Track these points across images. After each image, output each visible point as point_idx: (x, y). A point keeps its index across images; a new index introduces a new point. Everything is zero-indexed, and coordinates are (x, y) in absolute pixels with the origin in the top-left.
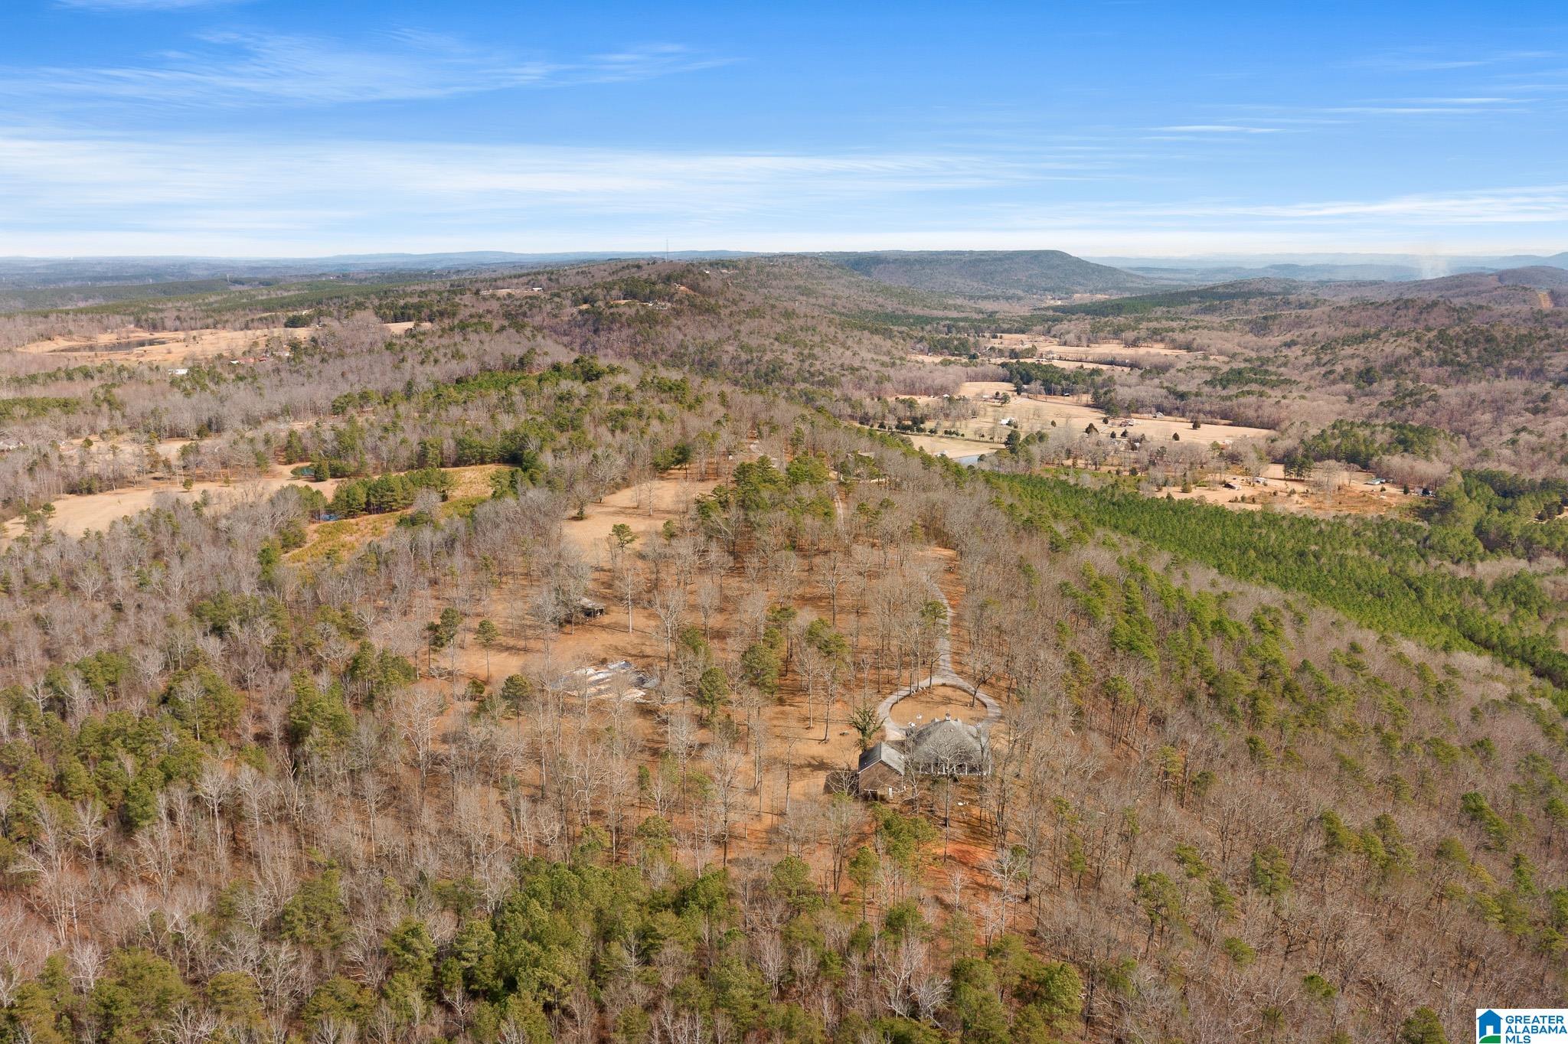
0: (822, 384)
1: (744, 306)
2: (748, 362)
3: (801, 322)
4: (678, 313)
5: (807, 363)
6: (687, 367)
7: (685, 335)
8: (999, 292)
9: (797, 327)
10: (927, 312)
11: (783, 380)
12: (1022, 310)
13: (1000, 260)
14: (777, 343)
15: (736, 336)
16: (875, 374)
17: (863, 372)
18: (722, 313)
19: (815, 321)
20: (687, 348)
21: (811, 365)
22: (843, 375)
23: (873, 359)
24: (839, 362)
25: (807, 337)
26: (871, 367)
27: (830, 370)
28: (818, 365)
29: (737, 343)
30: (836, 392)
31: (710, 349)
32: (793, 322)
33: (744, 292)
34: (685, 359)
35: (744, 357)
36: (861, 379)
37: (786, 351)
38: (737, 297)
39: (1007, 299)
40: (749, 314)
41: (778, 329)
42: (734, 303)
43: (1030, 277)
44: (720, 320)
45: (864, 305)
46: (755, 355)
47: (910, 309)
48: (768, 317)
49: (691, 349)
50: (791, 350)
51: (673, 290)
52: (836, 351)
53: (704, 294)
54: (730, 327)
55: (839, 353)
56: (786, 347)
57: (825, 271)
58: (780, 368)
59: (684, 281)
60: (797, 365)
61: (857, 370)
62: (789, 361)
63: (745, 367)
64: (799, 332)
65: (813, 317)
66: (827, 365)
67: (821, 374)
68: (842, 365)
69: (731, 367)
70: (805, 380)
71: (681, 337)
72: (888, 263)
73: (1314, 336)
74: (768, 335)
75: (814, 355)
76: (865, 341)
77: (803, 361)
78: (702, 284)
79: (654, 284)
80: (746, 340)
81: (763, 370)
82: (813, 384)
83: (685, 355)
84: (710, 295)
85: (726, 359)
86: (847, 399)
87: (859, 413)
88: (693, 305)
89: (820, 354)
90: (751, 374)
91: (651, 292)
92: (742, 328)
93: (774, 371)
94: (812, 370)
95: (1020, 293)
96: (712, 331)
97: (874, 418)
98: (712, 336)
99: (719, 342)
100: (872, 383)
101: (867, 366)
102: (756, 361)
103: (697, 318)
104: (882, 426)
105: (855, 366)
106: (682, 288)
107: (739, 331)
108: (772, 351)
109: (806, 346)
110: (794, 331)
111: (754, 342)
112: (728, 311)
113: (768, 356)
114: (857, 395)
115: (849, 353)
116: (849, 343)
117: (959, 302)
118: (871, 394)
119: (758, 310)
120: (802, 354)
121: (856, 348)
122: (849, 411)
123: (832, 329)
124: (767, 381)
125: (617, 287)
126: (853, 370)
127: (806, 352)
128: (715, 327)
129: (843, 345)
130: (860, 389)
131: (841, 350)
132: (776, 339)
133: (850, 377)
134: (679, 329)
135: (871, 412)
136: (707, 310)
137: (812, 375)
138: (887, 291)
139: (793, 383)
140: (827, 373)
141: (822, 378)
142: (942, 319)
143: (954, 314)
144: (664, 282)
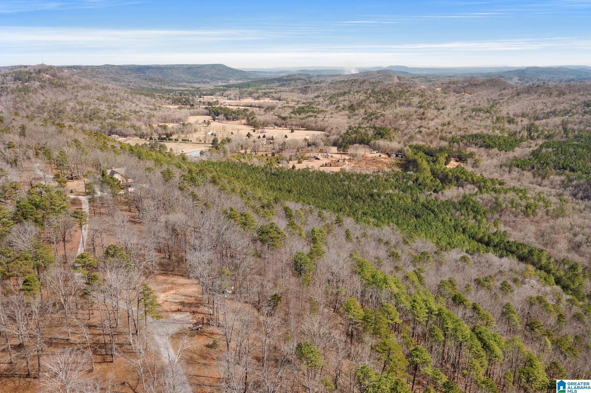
0: (119, 119)
1: (81, 84)
2: (80, 110)
3: (111, 91)
4: (42, 87)
5: (112, 110)
6: (46, 113)
7: (46, 98)
8: (200, 80)
9: (109, 94)
10: (171, 88)
11: (99, 118)
12: (210, 86)
13: (199, 67)
14: (97, 101)
15: (75, 98)
16: (147, 114)
17: (141, 113)
18: (68, 87)
19: (118, 91)
20: (46, 104)
21: (114, 111)
22: (131, 115)
23: (146, 107)
24: (129, 109)
25: (113, 98)
26: (145, 111)
27: (124, 113)
28: (118, 111)
29: (75, 101)
30: (128, 123)
31: (60, 104)
32: (107, 91)
33: (81, 78)
34: (45, 109)
35: (78, 107)
36: (140, 116)
37: (102, 105)
38: (77, 80)
39: (204, 83)
40: (83, 88)
41: (99, 94)
42: (76, 83)
43: (212, 74)
44: (66, 90)
45: (142, 85)
46: (84, 107)
47: (163, 87)
48: (94, 89)
49: (49, 104)
50: (104, 104)
51: (41, 77)
52: (127, 104)
53: (59, 78)
54: (72, 94)
55: (129, 105)
56: (102, 102)
57: (124, 71)
58: (97, 112)
59: (48, 72)
60: (107, 111)
61: (138, 112)
62: (103, 109)
63: (79, 113)
64: (109, 96)
65: (117, 89)
66: (123, 110)
67: (119, 114)
68: (130, 110)
69: (71, 113)
70: (111, 118)
71: (43, 98)
72: (153, 68)
73: (326, 93)
74: (93, 98)
75: (116, 106)
76: (142, 100)
77: (110, 109)
78: (58, 74)
79: (31, 73)
80: (80, 99)
81: (88, 113)
82: (115, 120)
83: (45, 107)
84: (62, 79)
85: (68, 109)
86: (133, 126)
87: (139, 133)
88: (51, 83)
89: (120, 106)
90: (82, 116)
91: (29, 78)
92: (79, 94)
93: (94, 114)
94: (115, 113)
95: (208, 80)
96: (62, 96)
97: (147, 135)
98: (62, 98)
99: (66, 100)
100: (146, 118)
101: (143, 110)
102: (85, 110)
103: (54, 89)
104: (151, 139)
105: (137, 110)
106: (47, 76)
107: (77, 96)
108: (94, 104)
109: (112, 102)
110: (107, 95)
111: (85, 100)
112: (71, 87)
113: (92, 107)
114: (138, 124)
115: (134, 105)
116: (134, 100)
117: (184, 84)
118: (146, 123)
119: (88, 86)
120: (110, 106)
121: (138, 102)
122: (134, 132)
123: (126, 94)
124: (91, 119)
125: (10, 75)
126: (135, 112)
127: (112, 105)
128: (63, 93)
129: (131, 101)
130: (140, 121)
131: (130, 103)
132: (97, 99)
133: (134, 115)
134: (43, 94)
135: (145, 132)
136: (60, 86)
137: (115, 115)
138: (153, 80)
139: (105, 119)
140: (123, 114)
141: (120, 116)
142: (177, 90)
143: (183, 89)
144: (37, 73)
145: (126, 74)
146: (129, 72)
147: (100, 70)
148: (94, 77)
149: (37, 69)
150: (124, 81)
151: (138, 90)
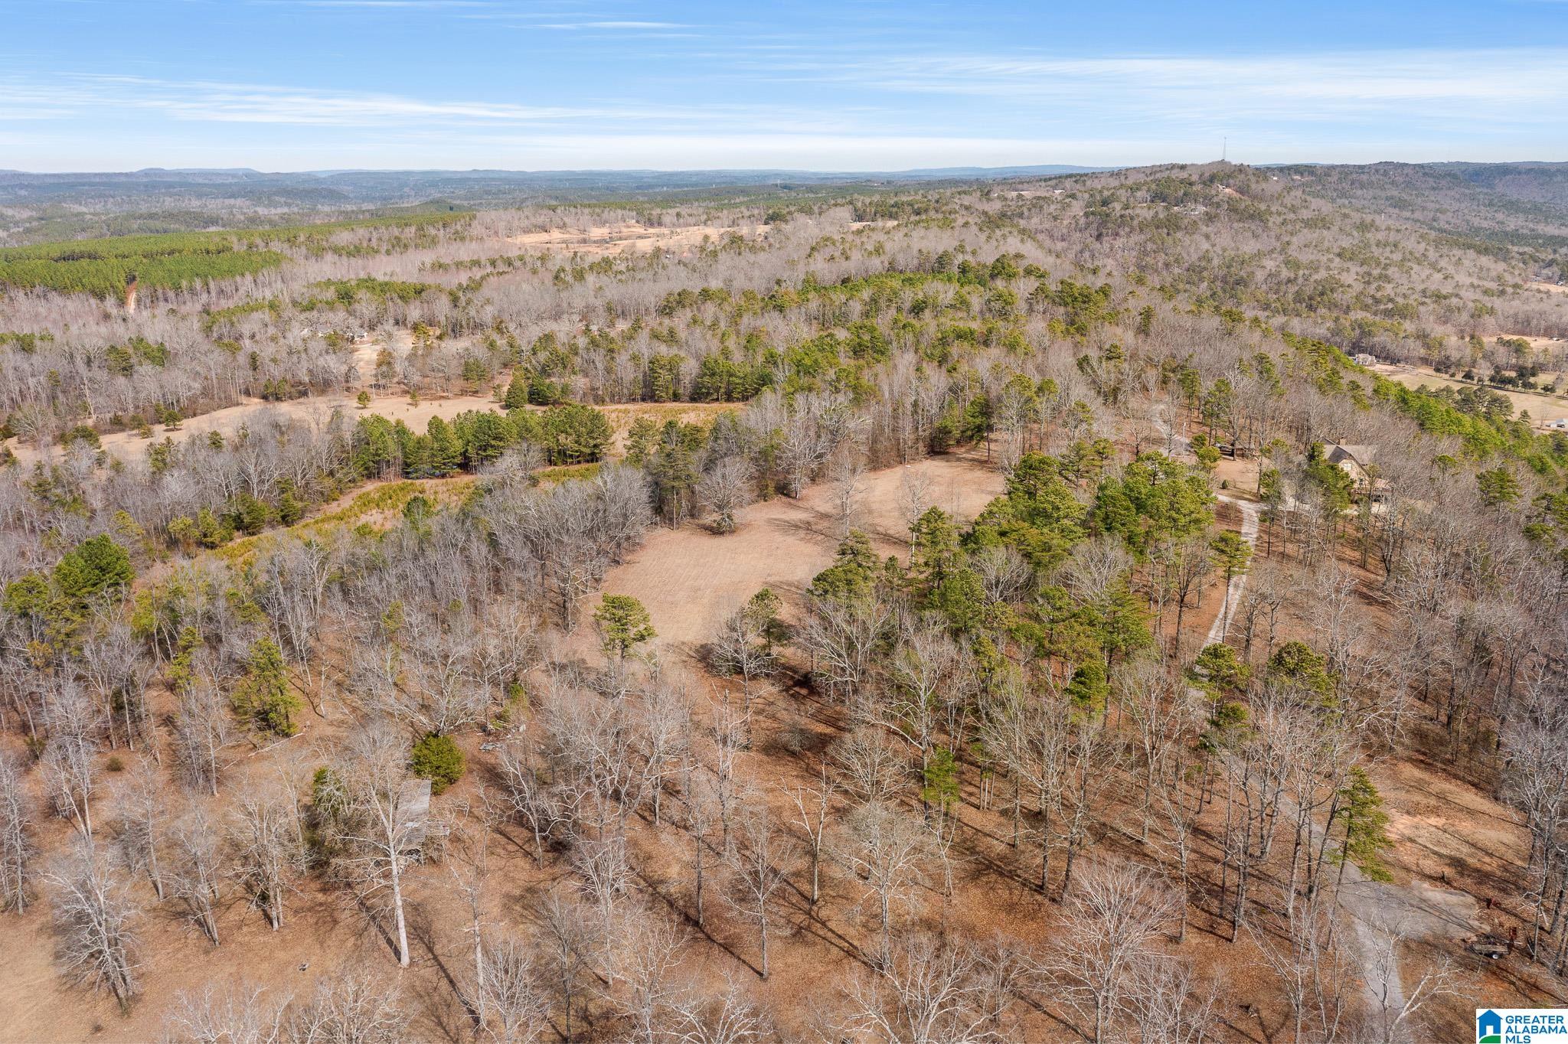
0: (1388, 313)
1: (1305, 214)
2: (1289, 281)
3: (1380, 236)
4: (1210, 218)
5: (1374, 286)
6: (1206, 284)
7: (1213, 245)
9: (1373, 242)
11: (1333, 305)
14: (1337, 260)
15: (1283, 250)
16: (1471, 305)
17: (1454, 301)
18: (1271, 220)
19: (1400, 236)
20: (1209, 261)
21: (1379, 289)
22: (1423, 304)
23: (1472, 285)
24: (1422, 287)
25: (1382, 254)
26: (1468, 295)
27: (1405, 296)
28: (1389, 290)
29: (1282, 258)
30: (1409, 326)
31: (1243, 263)
32: (1369, 235)
33: (1309, 198)
34: (1205, 274)
35: (1285, 274)
36: (1450, 309)
37: (1348, 270)
38: (1297, 203)
40: (1309, 224)
41: (1346, 243)
42: (1293, 209)
44: (1266, 228)
45: (1476, 222)
46: (1301, 272)
47: (1541, 228)
48: (1335, 229)
49: (1216, 262)
50: (1355, 269)
51: (1214, 192)
52: (1419, 272)
53: (1254, 197)
54: (1278, 238)
55: (1424, 276)
56: (1349, 264)
58: (1332, 291)
59: (1231, 181)
60: (1358, 287)
61: (1445, 298)
62: (1350, 281)
63: (1283, 288)
64: (1374, 248)
65: (1398, 231)
66: (1403, 290)
67: (1391, 300)
68: (1424, 291)
69: (1264, 287)
70: (1365, 307)
71: (1205, 246)
74: (1328, 251)
75: (1386, 276)
76: (1466, 263)
77: (1369, 283)
78: (1253, 186)
79: (1191, 184)
80: (1295, 254)
81: (1308, 291)
82: (1375, 314)
83: (1205, 269)
84: (1261, 200)
85: (1260, 275)
86: (1422, 336)
87: (1436, 356)
88: (1233, 210)
89: (1397, 275)
90: (1290, 297)
91: (1185, 194)
92: (1294, 239)
93: (1322, 294)
94: (1378, 295)
96: (1252, 242)
97: (1458, 364)
98: (1249, 247)
99: (1259, 255)
100: (1465, 316)
101: (1463, 293)
102: (1300, 281)
103: (1235, 225)
104: (1468, 376)
105: (1444, 292)
106: (1227, 190)
107: (1288, 243)
108: (1328, 268)
109: (1378, 264)
110: (1367, 245)
111: (1305, 257)
112: (1280, 220)
113: (1322, 274)
114: (1437, 331)
115: (1439, 276)
116: (1443, 263)
118: (1462, 331)
119: (1323, 220)
120: (1369, 274)
121: (1451, 270)
122: (1422, 352)
123: (1423, 245)
124: (1310, 308)
125: (1145, 188)
126: (1438, 297)
127: (1376, 272)
128: (1255, 236)
129: (1433, 266)
130: (1446, 323)
131: (1427, 272)
132: (1339, 255)
133: (1431, 307)
134: (1207, 237)
135: (1455, 355)
136: (1252, 217)
137: (1377, 301)
138: (1512, 207)
139: (1348, 309)
140: (1400, 300)
141: (1390, 306)
144: (1204, 183)
145: (1434, 189)
146: (1443, 182)
147: (1365, 177)
148: (1343, 195)
149: (1207, 175)
150: (1424, 209)
151: (1460, 234)
